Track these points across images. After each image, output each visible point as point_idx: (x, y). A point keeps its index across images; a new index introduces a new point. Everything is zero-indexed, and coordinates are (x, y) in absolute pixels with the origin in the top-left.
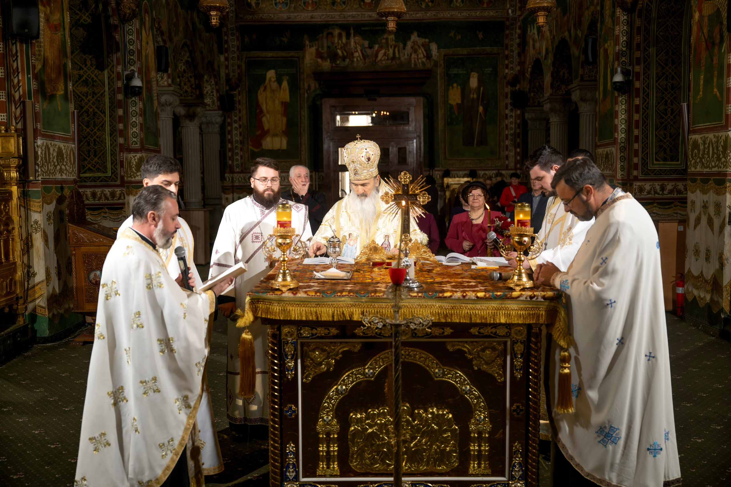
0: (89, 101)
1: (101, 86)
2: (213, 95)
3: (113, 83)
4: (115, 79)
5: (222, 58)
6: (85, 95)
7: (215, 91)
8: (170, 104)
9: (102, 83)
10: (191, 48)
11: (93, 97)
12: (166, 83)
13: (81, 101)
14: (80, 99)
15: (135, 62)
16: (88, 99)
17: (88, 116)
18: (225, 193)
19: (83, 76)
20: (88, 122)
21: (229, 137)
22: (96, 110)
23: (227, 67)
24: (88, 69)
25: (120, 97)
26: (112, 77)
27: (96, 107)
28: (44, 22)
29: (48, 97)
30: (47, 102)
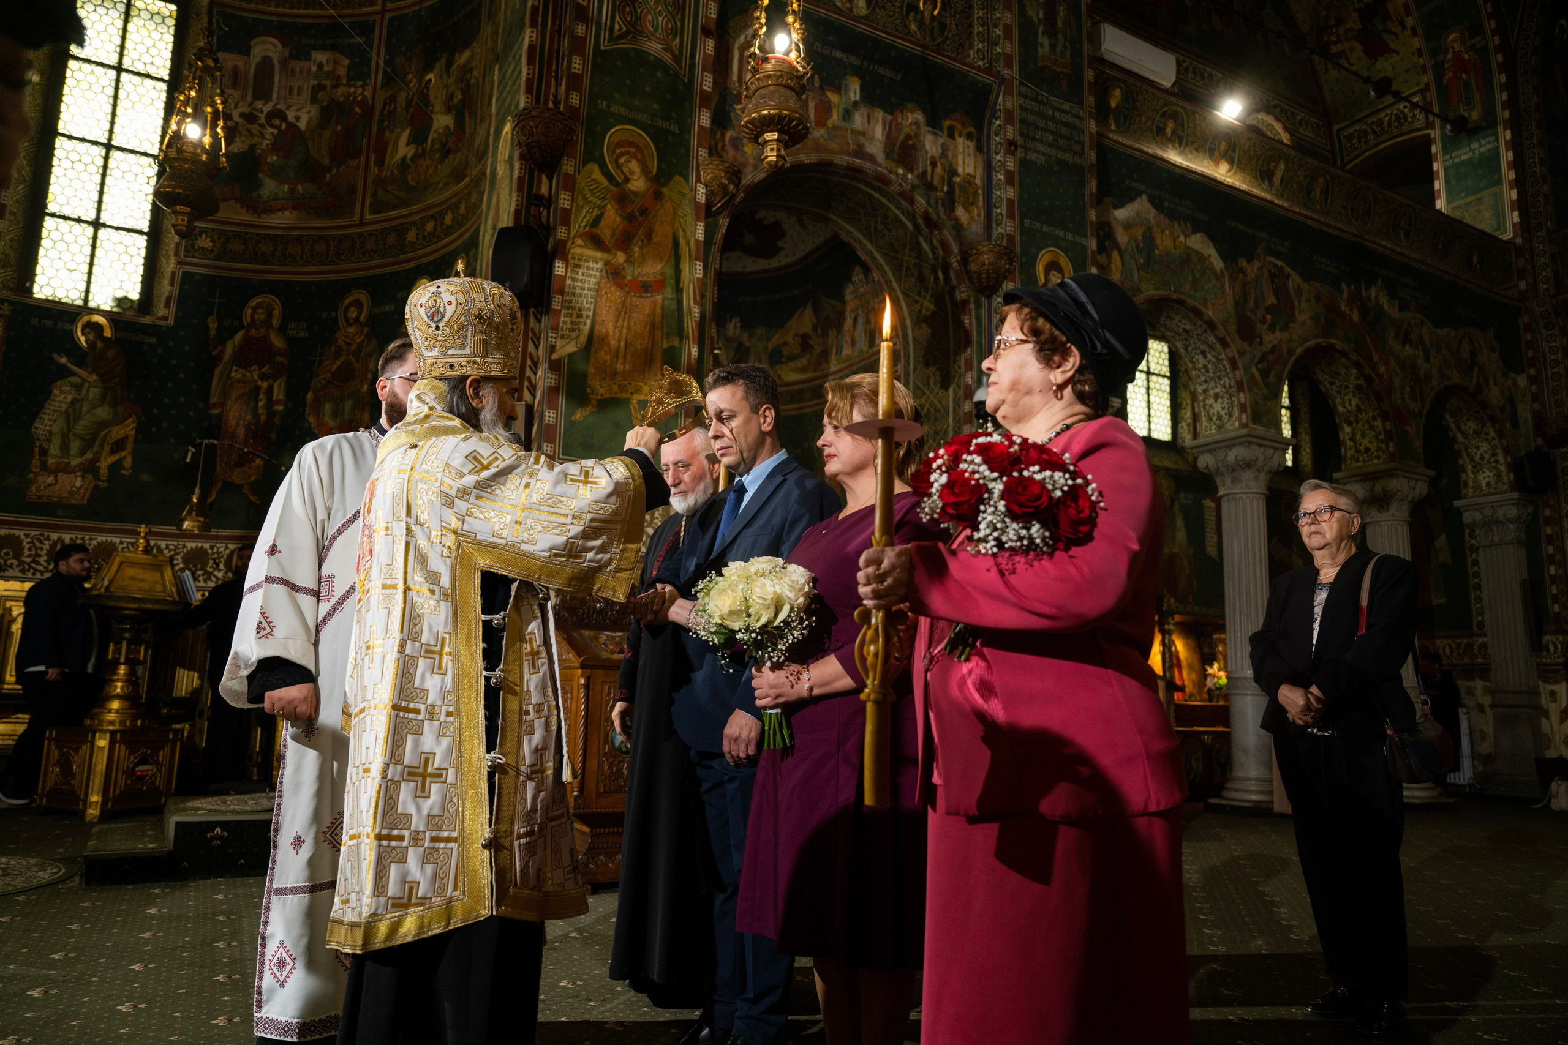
1: (944, 418)
2: (1497, 462)
3: (959, 406)
4: (962, 399)
5: (1522, 381)
7: (1499, 451)
8: (1248, 465)
9: (945, 410)
10: (1354, 357)
12: (1237, 424)
18: (1547, 681)
19: (925, 406)
21: (1551, 550)
23: (1535, 397)
24: (930, 391)
25: (970, 429)
26: (958, 397)
28: (601, 277)
29: (594, 402)
30: (589, 409)
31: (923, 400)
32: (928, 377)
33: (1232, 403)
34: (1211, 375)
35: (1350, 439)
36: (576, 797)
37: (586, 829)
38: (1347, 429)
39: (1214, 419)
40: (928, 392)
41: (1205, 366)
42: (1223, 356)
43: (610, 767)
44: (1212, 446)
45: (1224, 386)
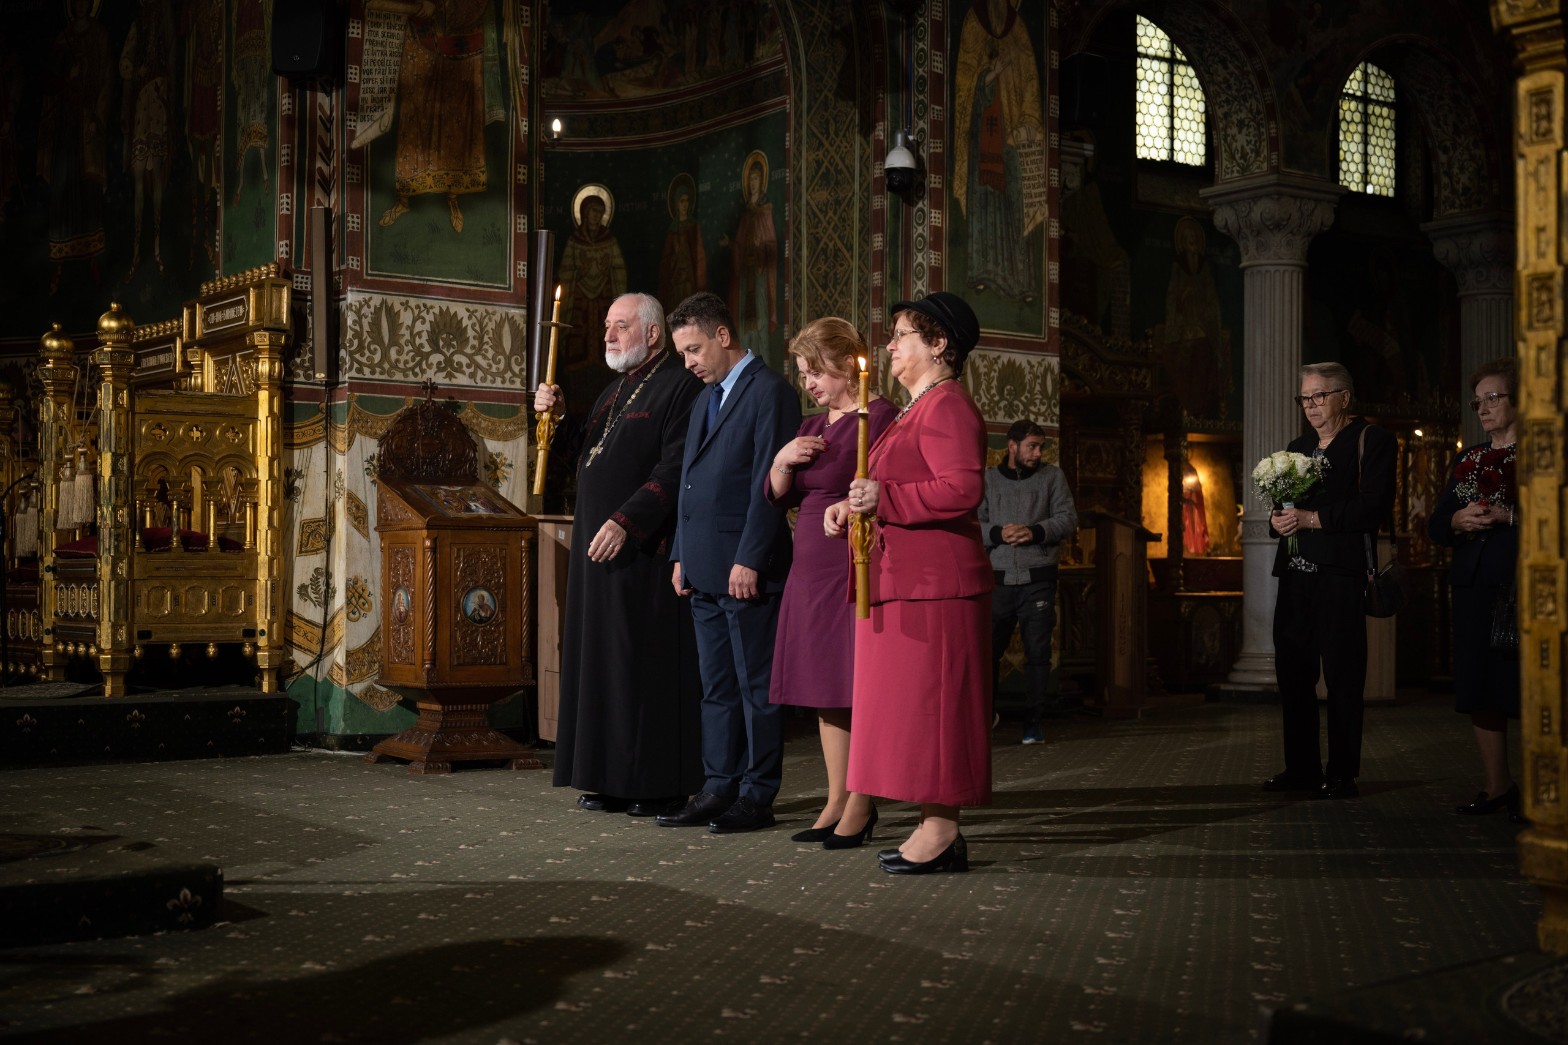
0: (829, 223)
1: (848, 182)
3: (868, 169)
4: (871, 159)
6: (824, 208)
8: (1278, 226)
9: (849, 172)
10: (1445, 57)
11: (835, 213)
12: (1265, 166)
13: (817, 227)
14: (816, 220)
15: (926, 108)
16: (827, 219)
17: (826, 261)
19: (823, 162)
20: (827, 274)
22: (839, 244)
24: (832, 145)
25: (881, 202)
26: (866, 156)
27: (839, 237)
28: (405, 35)
29: (405, 201)
30: (400, 210)
31: (820, 153)
32: (827, 122)
33: (1261, 134)
34: (1234, 92)
35: (1448, 174)
36: (429, 670)
37: (437, 707)
38: (1443, 158)
39: (1238, 156)
40: (827, 144)
41: (1226, 81)
42: (1249, 69)
43: (463, 638)
44: (1233, 197)
45: (1251, 111)
